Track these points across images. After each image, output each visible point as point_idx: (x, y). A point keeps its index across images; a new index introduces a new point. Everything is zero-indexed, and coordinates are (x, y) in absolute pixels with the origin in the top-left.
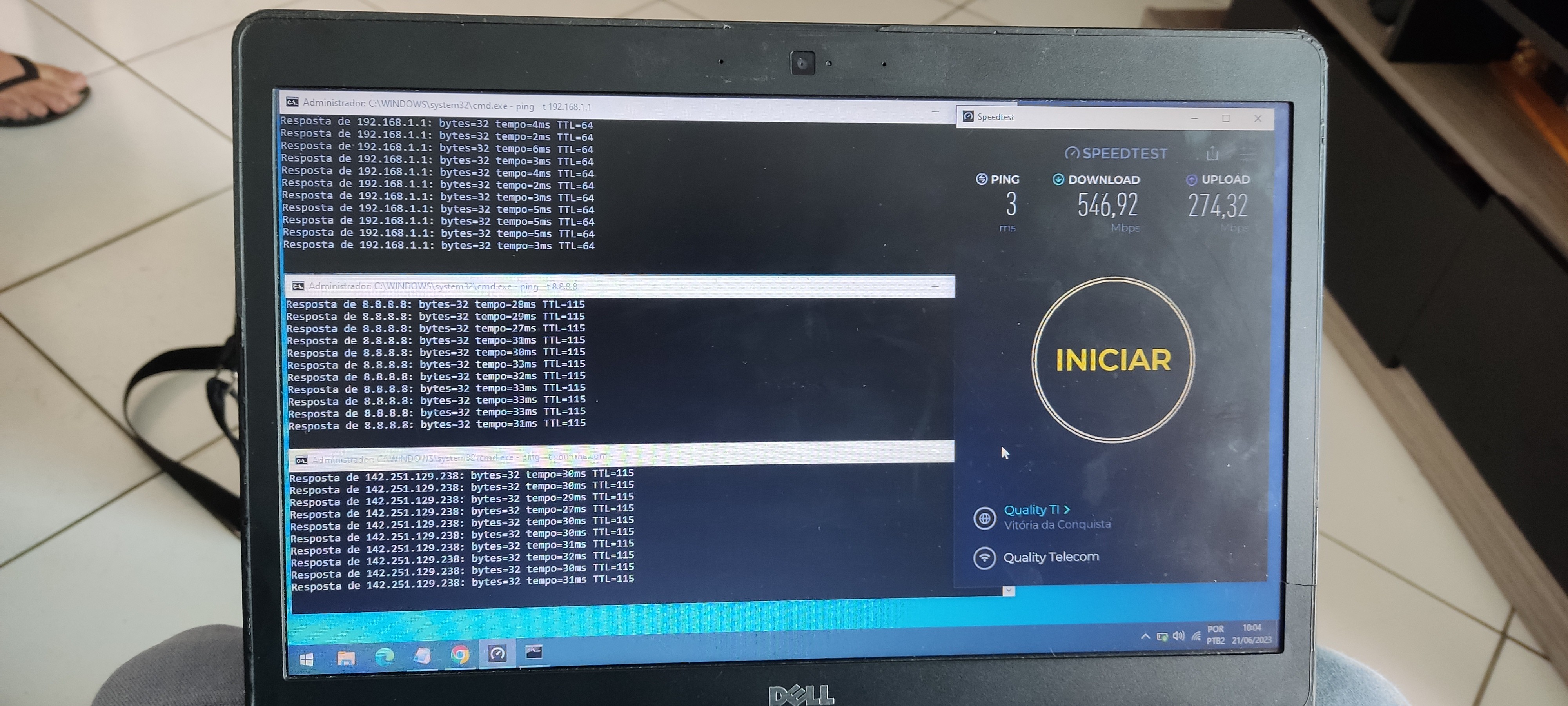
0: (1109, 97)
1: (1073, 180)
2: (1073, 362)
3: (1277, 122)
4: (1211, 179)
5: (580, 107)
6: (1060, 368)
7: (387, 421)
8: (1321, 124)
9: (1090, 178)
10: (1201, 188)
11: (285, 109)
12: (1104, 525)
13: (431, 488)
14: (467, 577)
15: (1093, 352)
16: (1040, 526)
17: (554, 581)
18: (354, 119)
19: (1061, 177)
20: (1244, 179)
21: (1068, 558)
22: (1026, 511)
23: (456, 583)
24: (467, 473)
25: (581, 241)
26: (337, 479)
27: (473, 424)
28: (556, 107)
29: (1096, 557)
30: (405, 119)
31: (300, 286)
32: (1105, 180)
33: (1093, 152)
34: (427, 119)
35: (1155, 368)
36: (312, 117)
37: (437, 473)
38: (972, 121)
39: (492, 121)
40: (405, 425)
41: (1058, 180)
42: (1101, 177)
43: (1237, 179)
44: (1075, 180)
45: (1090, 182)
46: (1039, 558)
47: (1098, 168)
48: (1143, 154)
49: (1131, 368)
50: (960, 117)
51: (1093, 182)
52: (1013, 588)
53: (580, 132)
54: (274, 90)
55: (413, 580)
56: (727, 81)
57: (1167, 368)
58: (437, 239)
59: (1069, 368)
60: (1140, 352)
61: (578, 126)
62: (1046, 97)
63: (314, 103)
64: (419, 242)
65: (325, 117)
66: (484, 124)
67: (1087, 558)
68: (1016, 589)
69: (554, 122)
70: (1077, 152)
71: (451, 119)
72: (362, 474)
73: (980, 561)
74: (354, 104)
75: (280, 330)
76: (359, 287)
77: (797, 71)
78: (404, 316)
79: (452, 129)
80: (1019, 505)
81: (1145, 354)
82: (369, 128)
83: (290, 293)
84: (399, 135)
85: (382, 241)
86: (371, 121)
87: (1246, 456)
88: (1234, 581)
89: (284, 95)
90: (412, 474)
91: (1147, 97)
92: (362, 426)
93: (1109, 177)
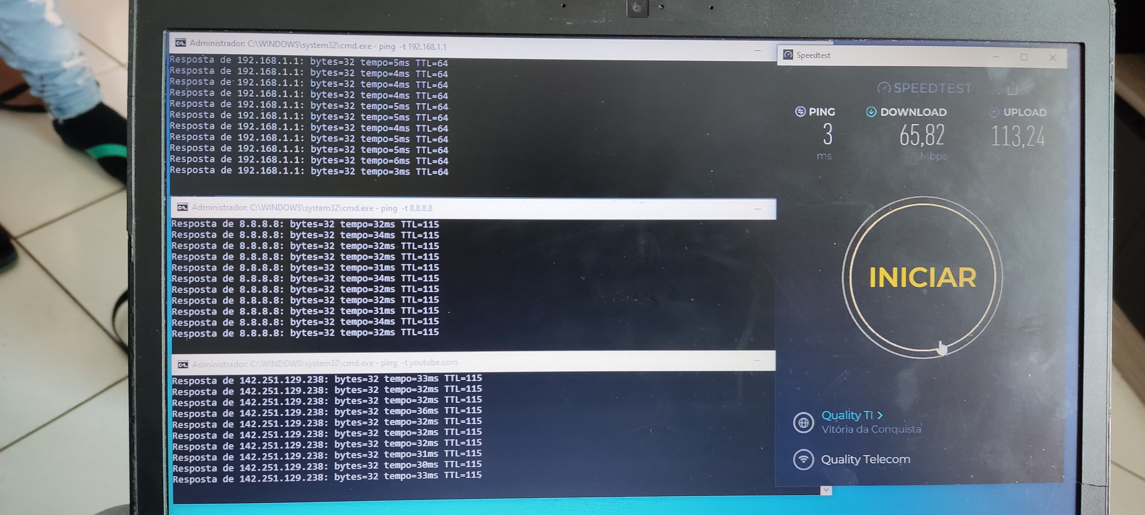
0: (918, 37)
1: (885, 112)
2: (885, 279)
3: (1069, 61)
4: (1012, 112)
5: (436, 47)
6: (873, 284)
7: (260, 330)
8: (1110, 62)
9: (901, 111)
10: (1003, 121)
11: (174, 50)
12: (915, 430)
13: (299, 390)
14: (330, 472)
15: (904, 270)
16: (855, 430)
17: (409, 476)
18: (234, 58)
19: (873, 110)
20: (1042, 112)
21: (880, 460)
22: (841, 416)
23: (320, 477)
24: (331, 377)
25: (436, 167)
26: (215, 382)
27: (338, 333)
28: (415, 47)
29: (907, 459)
30: (279, 58)
31: (184, 207)
32: (915, 112)
33: (903, 87)
34: (299, 57)
35: (961, 285)
36: (198, 56)
37: (305, 377)
38: (792, 58)
39: (357, 59)
40: (276, 333)
41: (871, 114)
42: (911, 110)
43: (1035, 112)
44: (886, 112)
45: (900, 115)
46: (854, 460)
47: (907, 101)
48: (949, 88)
49: (939, 285)
50: (781, 55)
51: (903, 114)
52: (830, 487)
53: (436, 69)
54: (164, 32)
55: (281, 475)
56: (568, 23)
57: (973, 285)
58: (308, 166)
59: (882, 285)
60: (947, 270)
61: (434, 64)
62: (860, 37)
63: (199, 43)
64: (291, 168)
65: (209, 56)
66: (350, 62)
67: (899, 460)
68: (833, 488)
69: (412, 60)
70: (888, 86)
71: (321, 58)
72: (237, 378)
73: (799, 462)
74: (235, 44)
75: (166, 247)
76: (237, 208)
77: (632, 15)
78: (276, 235)
79: (322, 67)
80: (835, 411)
81: (951, 271)
82: (248, 65)
83: (175, 213)
84: (274, 72)
85: (258, 167)
86: (250, 60)
87: (1046, 366)
88: (1034, 482)
89: (174, 36)
90: (282, 377)
91: (952, 37)
92: (237, 333)
93: (918, 110)
